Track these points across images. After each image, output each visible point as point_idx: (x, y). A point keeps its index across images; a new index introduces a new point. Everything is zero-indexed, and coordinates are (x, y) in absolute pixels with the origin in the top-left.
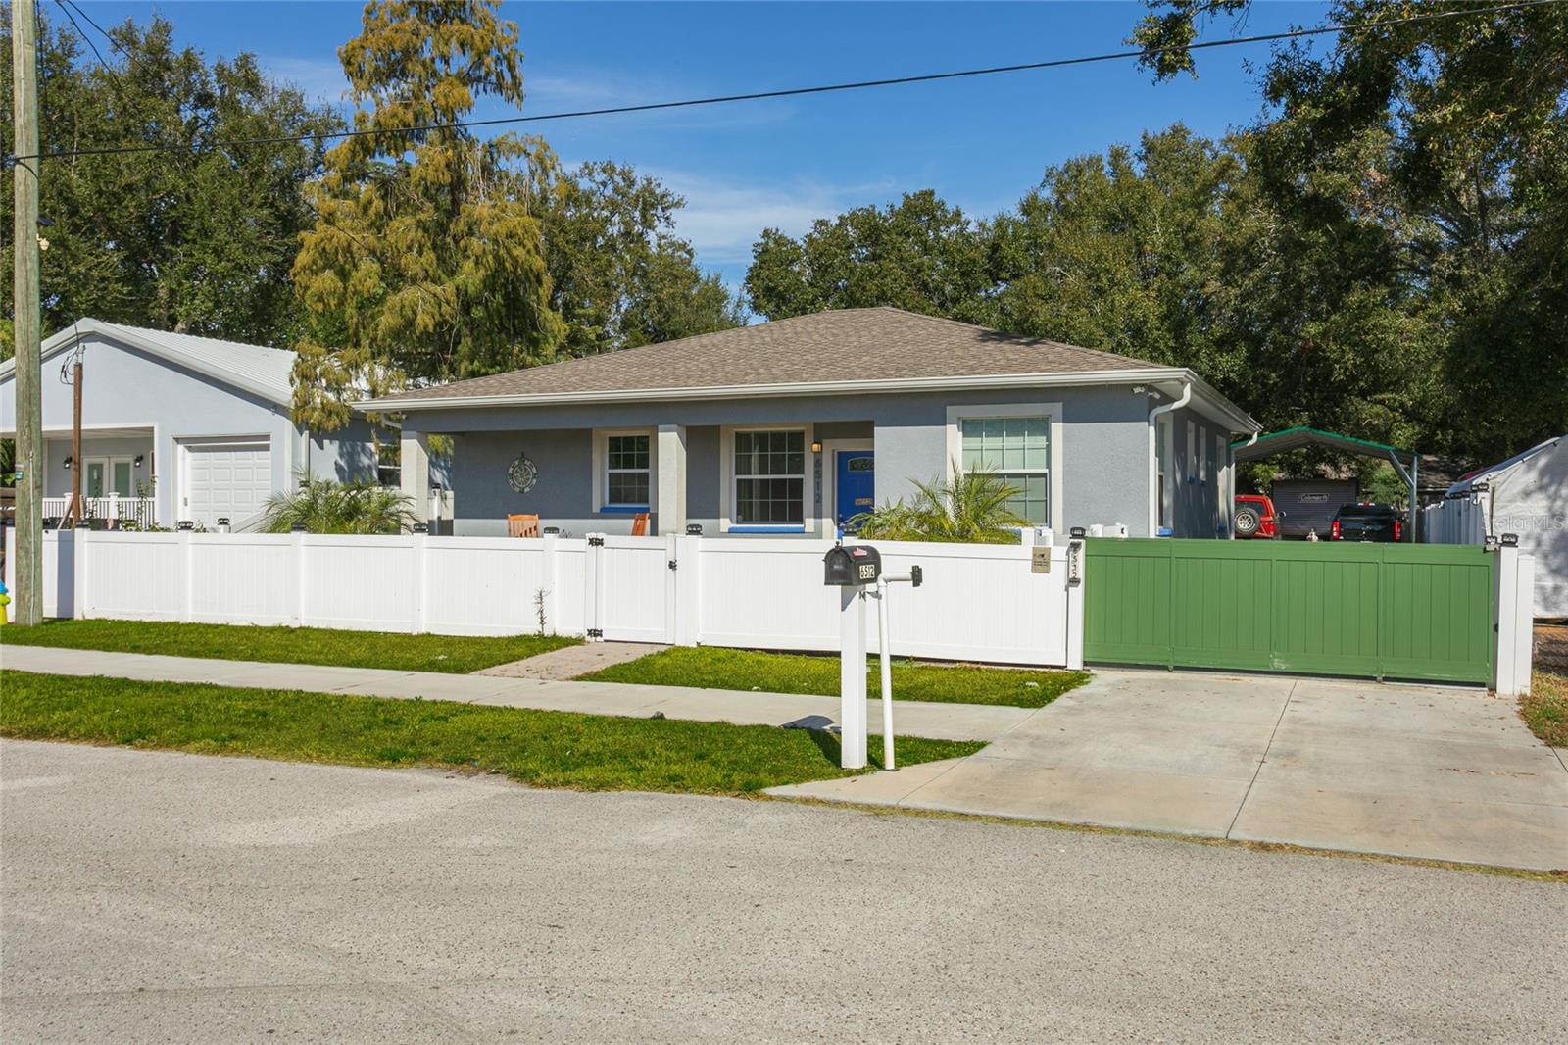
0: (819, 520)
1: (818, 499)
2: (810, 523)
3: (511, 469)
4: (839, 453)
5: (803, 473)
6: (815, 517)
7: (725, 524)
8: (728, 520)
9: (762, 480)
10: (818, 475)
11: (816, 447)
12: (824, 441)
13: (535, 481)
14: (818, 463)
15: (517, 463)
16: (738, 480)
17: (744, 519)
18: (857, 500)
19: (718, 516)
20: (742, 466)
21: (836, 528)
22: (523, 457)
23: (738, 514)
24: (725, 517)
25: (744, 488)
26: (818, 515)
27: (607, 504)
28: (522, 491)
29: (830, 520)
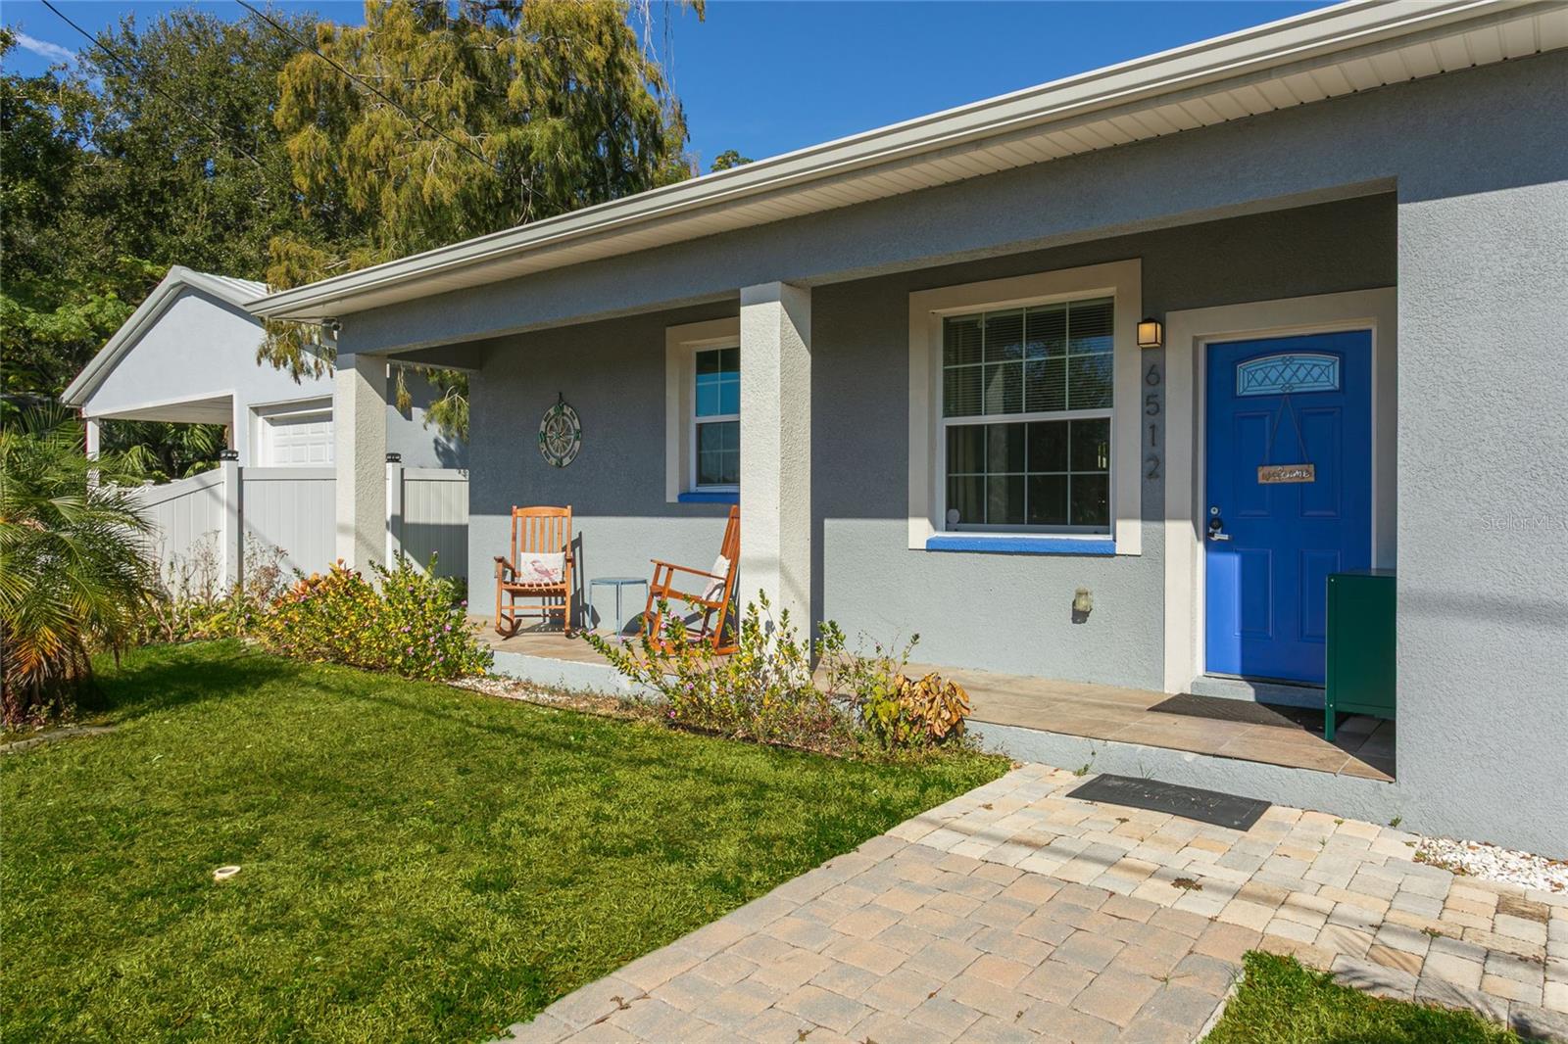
0: (1155, 526)
1: (1153, 469)
2: (1129, 535)
3: (544, 423)
4: (1209, 346)
5: (1108, 404)
6: (1145, 517)
7: (919, 531)
8: (925, 523)
9: (1010, 427)
10: (1153, 405)
11: (1148, 331)
12: (1170, 316)
13: (578, 443)
14: (1153, 376)
15: (552, 411)
16: (951, 430)
17: (964, 519)
18: (1262, 472)
19: (904, 515)
20: (960, 394)
21: (1200, 547)
22: (561, 401)
23: (949, 507)
24: (918, 515)
25: (965, 447)
26: (1153, 511)
27: (693, 488)
28: (559, 465)
29: (1188, 526)
